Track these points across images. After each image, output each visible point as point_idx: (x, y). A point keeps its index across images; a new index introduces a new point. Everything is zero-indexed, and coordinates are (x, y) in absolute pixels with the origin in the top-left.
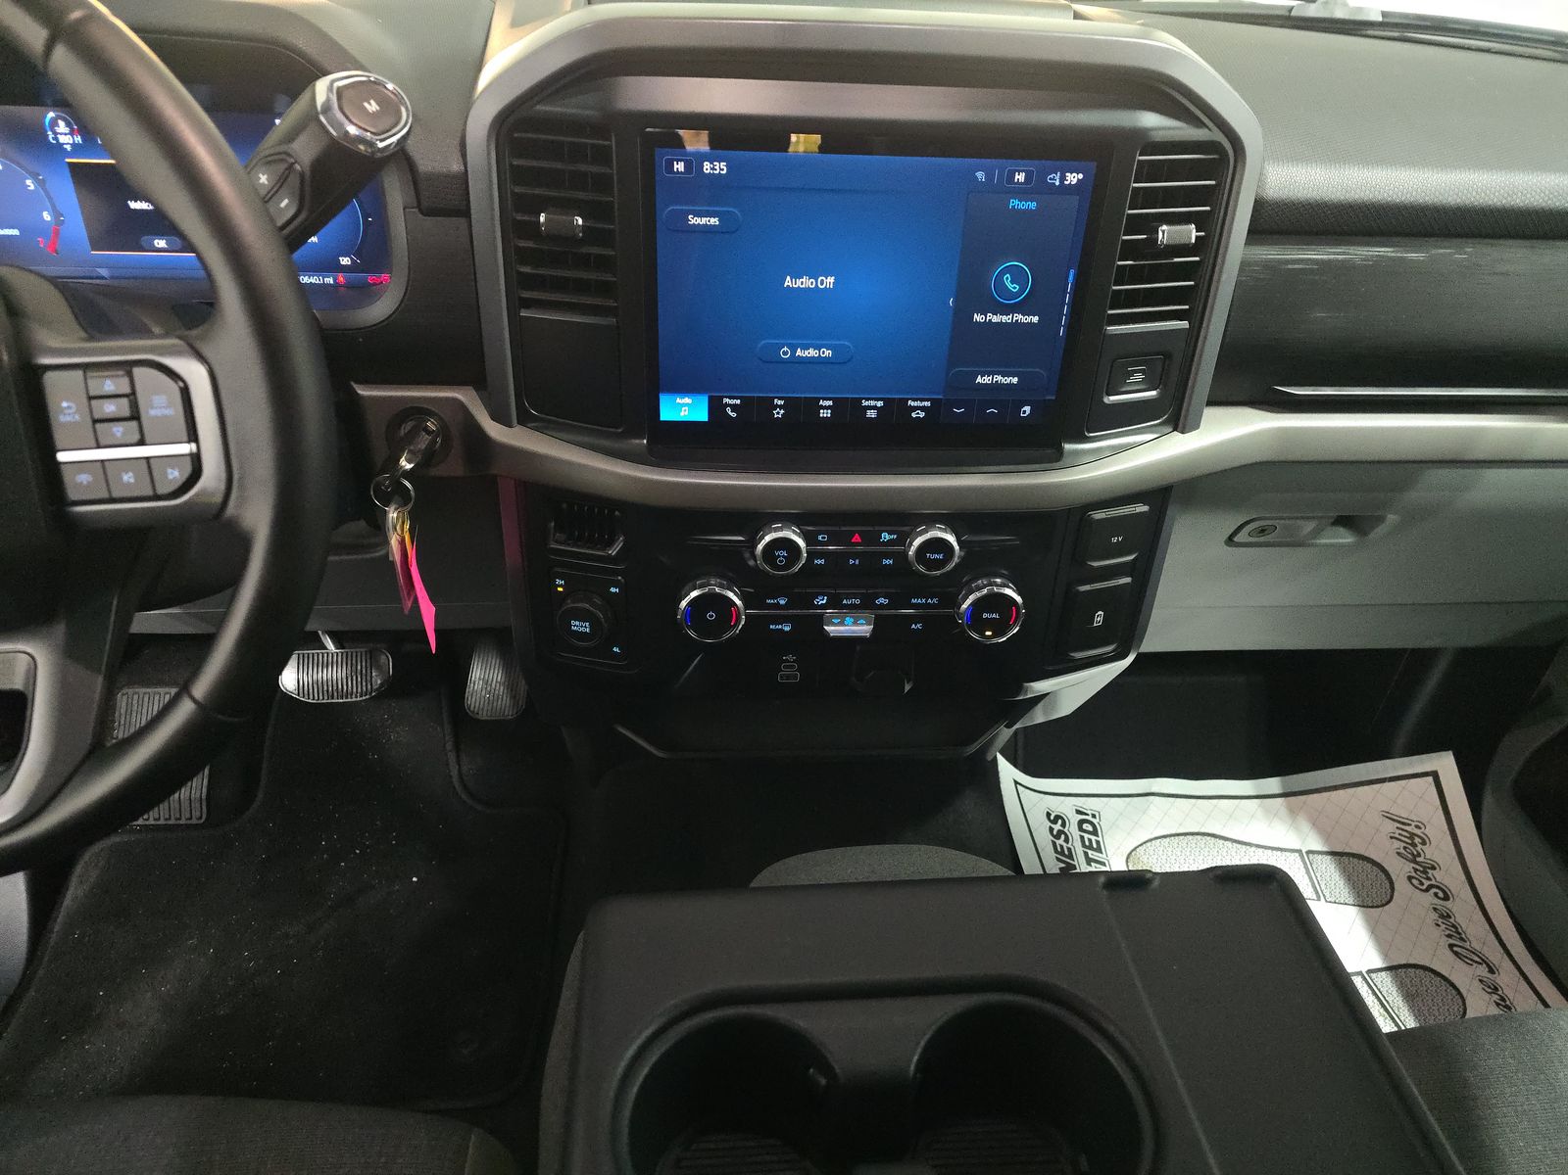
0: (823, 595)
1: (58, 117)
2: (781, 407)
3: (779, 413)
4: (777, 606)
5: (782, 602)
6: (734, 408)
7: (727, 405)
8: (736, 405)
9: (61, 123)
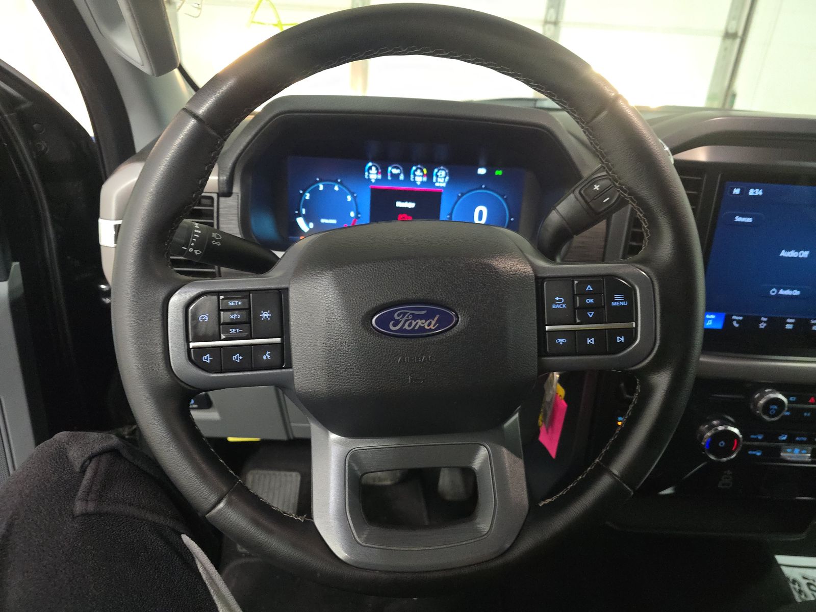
0: (785, 434)
1: (373, 165)
2: (765, 322)
3: (762, 326)
4: (757, 440)
5: (760, 437)
6: (738, 321)
7: (734, 320)
8: (739, 320)
9: (374, 168)
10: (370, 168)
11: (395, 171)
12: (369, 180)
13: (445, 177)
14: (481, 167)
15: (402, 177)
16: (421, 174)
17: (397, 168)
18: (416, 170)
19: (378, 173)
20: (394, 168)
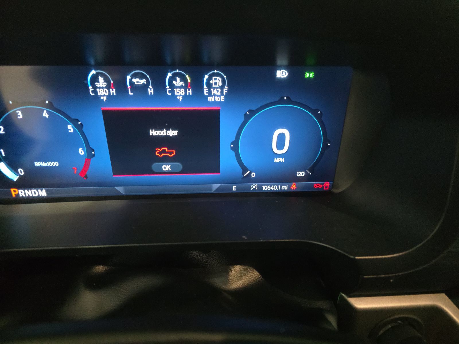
1: (98, 74)
9: (101, 79)
10: (95, 79)
11: (139, 82)
12: (97, 96)
13: (222, 88)
14: (280, 68)
15: (151, 91)
16: (182, 83)
17: (142, 77)
18: (173, 78)
19: (108, 87)
20: (135, 76)
